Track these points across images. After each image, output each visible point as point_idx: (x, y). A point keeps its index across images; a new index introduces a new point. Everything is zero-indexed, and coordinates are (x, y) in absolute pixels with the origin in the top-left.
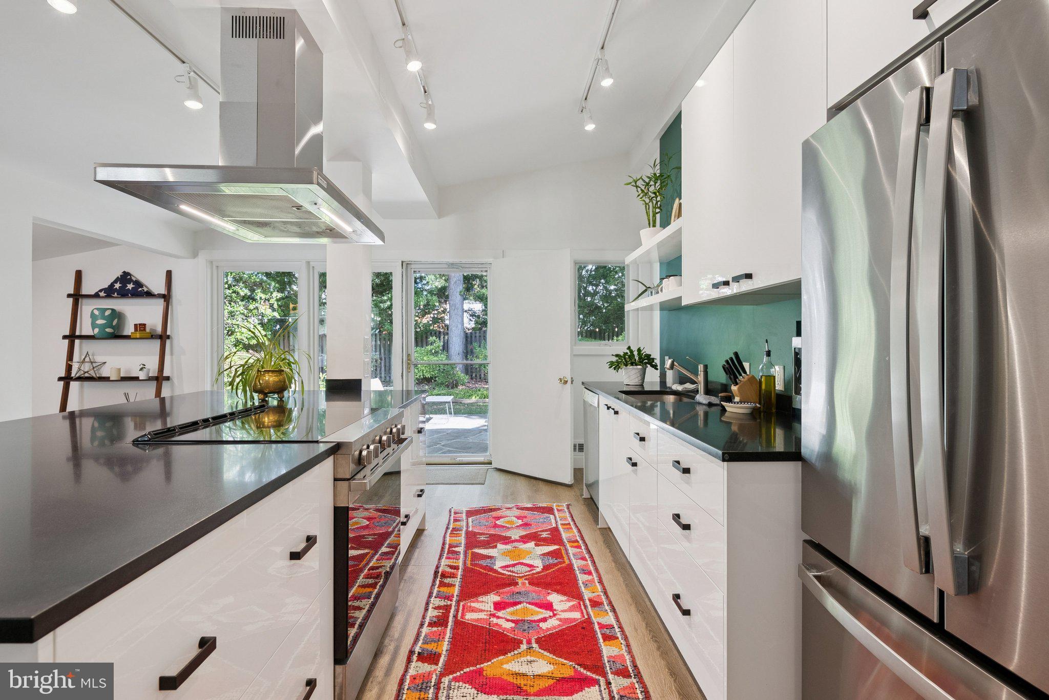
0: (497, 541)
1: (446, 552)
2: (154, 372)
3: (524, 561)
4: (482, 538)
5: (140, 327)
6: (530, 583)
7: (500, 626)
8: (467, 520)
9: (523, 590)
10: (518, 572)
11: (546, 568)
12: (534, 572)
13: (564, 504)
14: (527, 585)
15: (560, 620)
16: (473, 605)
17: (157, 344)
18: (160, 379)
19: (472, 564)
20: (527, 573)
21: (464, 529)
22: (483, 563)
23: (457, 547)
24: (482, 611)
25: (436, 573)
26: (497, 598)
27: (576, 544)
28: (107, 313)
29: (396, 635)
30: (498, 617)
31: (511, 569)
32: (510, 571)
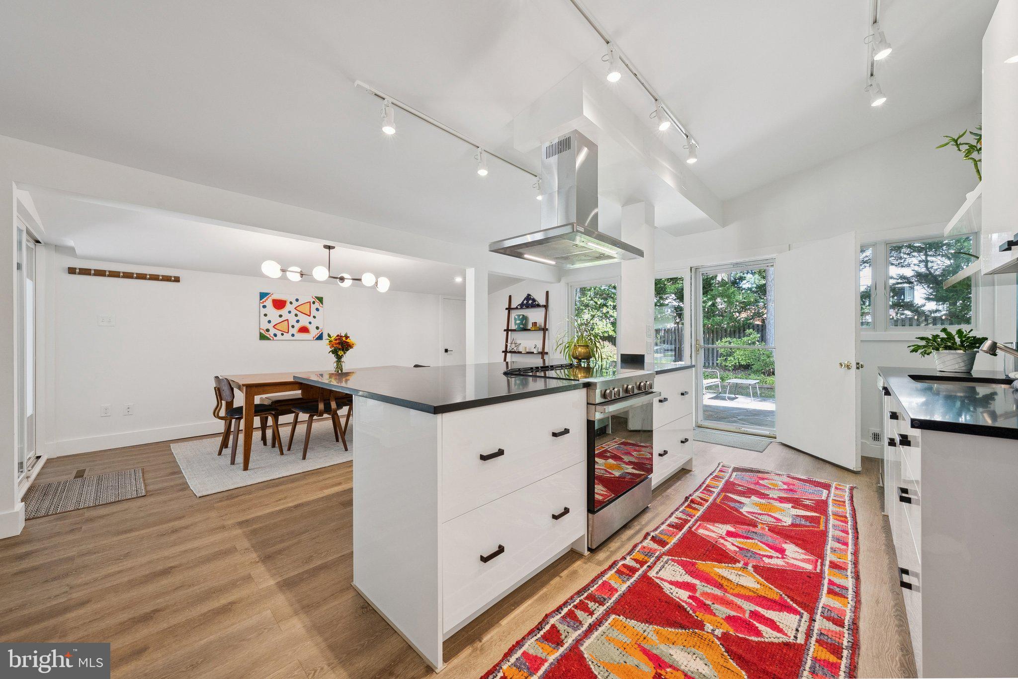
0: (753, 494)
1: (703, 489)
2: (540, 350)
3: (773, 514)
4: (740, 488)
5: (535, 324)
6: (769, 530)
7: (725, 546)
8: (732, 473)
9: (761, 532)
10: (763, 520)
11: (793, 525)
12: (780, 524)
13: (848, 486)
14: (767, 530)
15: (788, 563)
16: (708, 526)
17: (541, 333)
18: (543, 353)
19: (720, 502)
20: (771, 523)
21: (727, 478)
22: (732, 504)
23: (714, 488)
24: (714, 532)
25: (687, 498)
26: (732, 529)
27: (843, 519)
28: (521, 317)
29: (643, 523)
30: (727, 540)
31: (757, 516)
32: (755, 517)
